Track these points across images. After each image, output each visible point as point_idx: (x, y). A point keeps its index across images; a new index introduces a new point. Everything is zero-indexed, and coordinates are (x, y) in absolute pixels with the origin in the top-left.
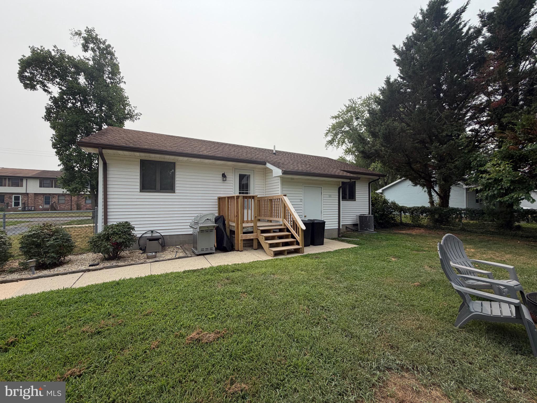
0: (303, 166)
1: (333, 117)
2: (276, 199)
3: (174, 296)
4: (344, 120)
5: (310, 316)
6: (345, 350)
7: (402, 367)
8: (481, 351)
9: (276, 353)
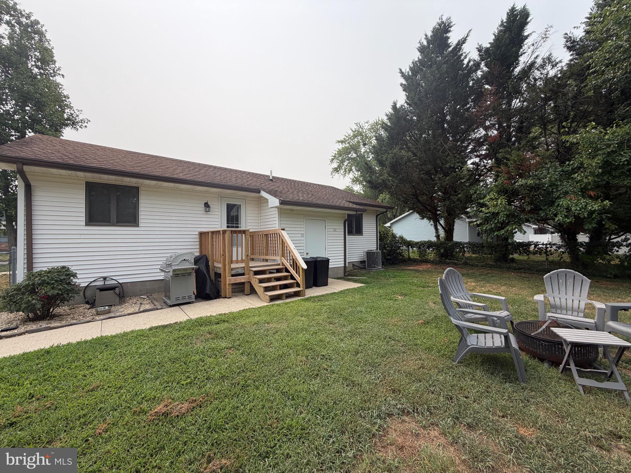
0: (305, 195)
1: (339, 142)
2: (272, 234)
3: (135, 362)
4: (351, 146)
5: (309, 368)
6: (345, 402)
7: (403, 411)
8: (476, 384)
9: (267, 416)
